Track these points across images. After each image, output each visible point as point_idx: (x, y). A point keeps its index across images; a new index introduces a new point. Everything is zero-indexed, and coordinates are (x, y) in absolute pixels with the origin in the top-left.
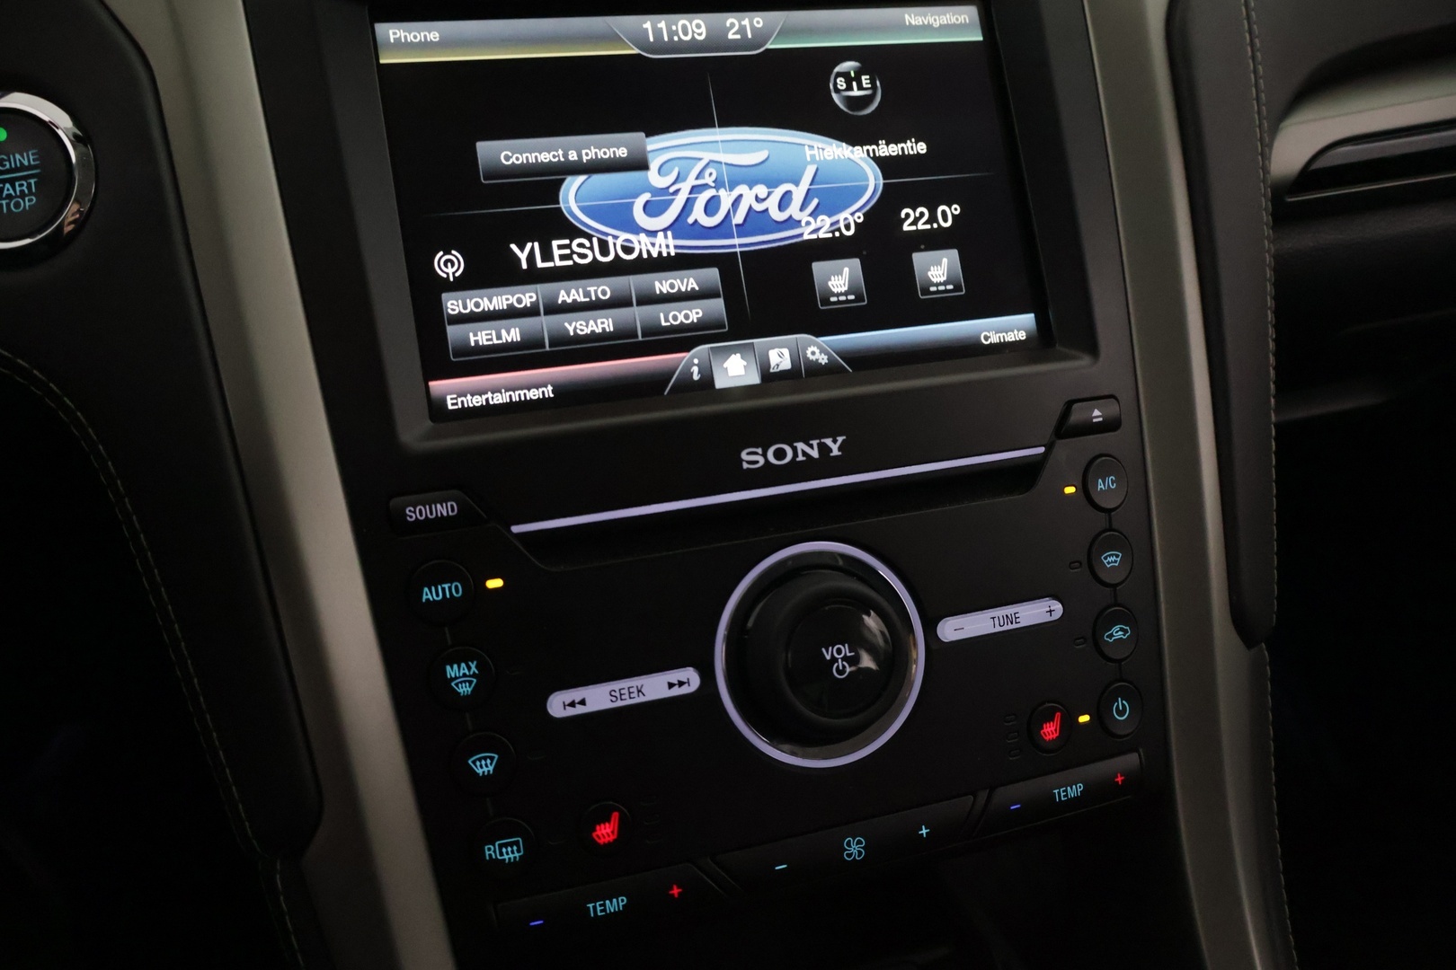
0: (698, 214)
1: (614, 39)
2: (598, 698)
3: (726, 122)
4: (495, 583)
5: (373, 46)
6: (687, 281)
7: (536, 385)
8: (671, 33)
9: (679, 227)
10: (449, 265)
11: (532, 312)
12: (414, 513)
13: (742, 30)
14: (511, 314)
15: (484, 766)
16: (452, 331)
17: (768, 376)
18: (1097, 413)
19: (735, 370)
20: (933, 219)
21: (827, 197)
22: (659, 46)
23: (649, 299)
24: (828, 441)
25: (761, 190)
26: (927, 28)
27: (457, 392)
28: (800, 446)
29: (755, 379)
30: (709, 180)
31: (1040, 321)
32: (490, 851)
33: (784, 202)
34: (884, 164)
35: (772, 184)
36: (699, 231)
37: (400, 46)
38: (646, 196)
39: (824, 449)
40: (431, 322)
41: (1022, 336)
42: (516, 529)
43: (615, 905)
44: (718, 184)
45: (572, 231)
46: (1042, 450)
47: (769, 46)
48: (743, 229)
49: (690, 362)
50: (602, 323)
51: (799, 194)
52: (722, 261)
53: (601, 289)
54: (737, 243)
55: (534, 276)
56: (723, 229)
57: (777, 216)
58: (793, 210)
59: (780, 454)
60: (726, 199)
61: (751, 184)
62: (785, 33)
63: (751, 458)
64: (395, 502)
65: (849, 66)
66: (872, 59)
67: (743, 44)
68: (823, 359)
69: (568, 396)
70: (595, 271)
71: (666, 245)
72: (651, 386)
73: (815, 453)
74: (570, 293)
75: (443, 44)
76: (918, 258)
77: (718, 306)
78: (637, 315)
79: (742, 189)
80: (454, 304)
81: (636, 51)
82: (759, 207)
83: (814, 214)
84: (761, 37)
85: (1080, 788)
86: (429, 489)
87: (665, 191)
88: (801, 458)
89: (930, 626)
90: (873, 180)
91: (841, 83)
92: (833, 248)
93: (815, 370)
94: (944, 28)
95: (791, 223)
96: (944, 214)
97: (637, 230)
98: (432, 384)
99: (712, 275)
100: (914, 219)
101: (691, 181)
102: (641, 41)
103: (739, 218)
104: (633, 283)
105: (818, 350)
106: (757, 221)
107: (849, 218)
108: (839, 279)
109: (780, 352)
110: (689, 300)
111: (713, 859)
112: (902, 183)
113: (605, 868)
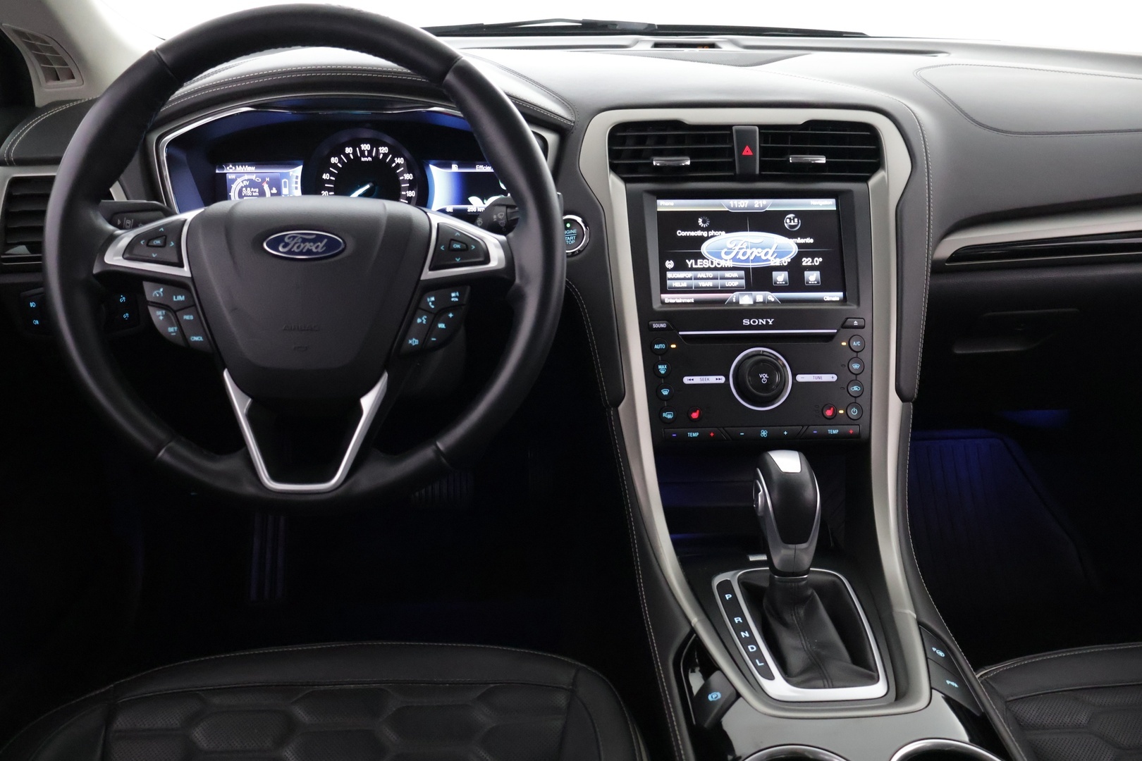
0: (740, 256)
1: (721, 206)
2: (697, 380)
3: (751, 230)
4: (673, 346)
5: (655, 206)
6: (735, 274)
7: (689, 298)
8: (738, 205)
9: (734, 259)
10: (670, 264)
11: (690, 279)
12: (655, 326)
13: (759, 205)
14: (685, 279)
15: (665, 392)
16: (669, 282)
17: (755, 303)
18: (856, 322)
19: (746, 300)
20: (813, 262)
21: (780, 254)
22: (734, 208)
23: (723, 278)
24: (769, 320)
25: (760, 250)
26: (818, 205)
27: (668, 298)
28: (760, 320)
29: (752, 303)
30: (744, 246)
31: (844, 295)
32: (664, 415)
33: (766, 254)
34: (799, 245)
35: (763, 248)
36: (739, 260)
37: (663, 206)
38: (726, 250)
39: (767, 322)
40: (663, 279)
41: (838, 299)
42: (680, 333)
43: (696, 435)
44: (747, 248)
45: (704, 258)
46: (836, 331)
47: (767, 209)
48: (753, 261)
49: (733, 297)
50: (709, 284)
51: (771, 252)
52: (746, 270)
53: (710, 274)
54: (751, 265)
55: (692, 269)
56: (747, 260)
57: (764, 258)
58: (769, 257)
59: (754, 322)
60: (749, 252)
61: (757, 248)
62: (772, 205)
63: (746, 322)
64: (650, 323)
65: (791, 216)
66: (798, 214)
67: (759, 208)
68: (773, 300)
69: (697, 302)
70: (709, 269)
71: (730, 264)
72: (722, 302)
73: (764, 323)
74: (701, 275)
75: (675, 206)
76: (806, 273)
77: (743, 282)
78: (719, 283)
79: (754, 249)
80: (669, 275)
81: (727, 209)
82: (758, 255)
83: (775, 258)
84: (765, 207)
85: (837, 431)
86: (659, 320)
87: (731, 249)
88: (760, 324)
89: (794, 376)
90: (795, 250)
91: (788, 221)
92: (780, 268)
93: (770, 302)
94: (823, 206)
95: (767, 260)
96: (817, 261)
97: (722, 259)
98: (662, 295)
99: (742, 273)
100: (806, 261)
101: (739, 246)
102: (729, 207)
103: (752, 258)
104: (719, 273)
105: (772, 297)
106: (757, 259)
107: (786, 260)
108: (781, 277)
109: (760, 296)
110: (735, 280)
111: (723, 428)
112: (804, 251)
113: (694, 425)
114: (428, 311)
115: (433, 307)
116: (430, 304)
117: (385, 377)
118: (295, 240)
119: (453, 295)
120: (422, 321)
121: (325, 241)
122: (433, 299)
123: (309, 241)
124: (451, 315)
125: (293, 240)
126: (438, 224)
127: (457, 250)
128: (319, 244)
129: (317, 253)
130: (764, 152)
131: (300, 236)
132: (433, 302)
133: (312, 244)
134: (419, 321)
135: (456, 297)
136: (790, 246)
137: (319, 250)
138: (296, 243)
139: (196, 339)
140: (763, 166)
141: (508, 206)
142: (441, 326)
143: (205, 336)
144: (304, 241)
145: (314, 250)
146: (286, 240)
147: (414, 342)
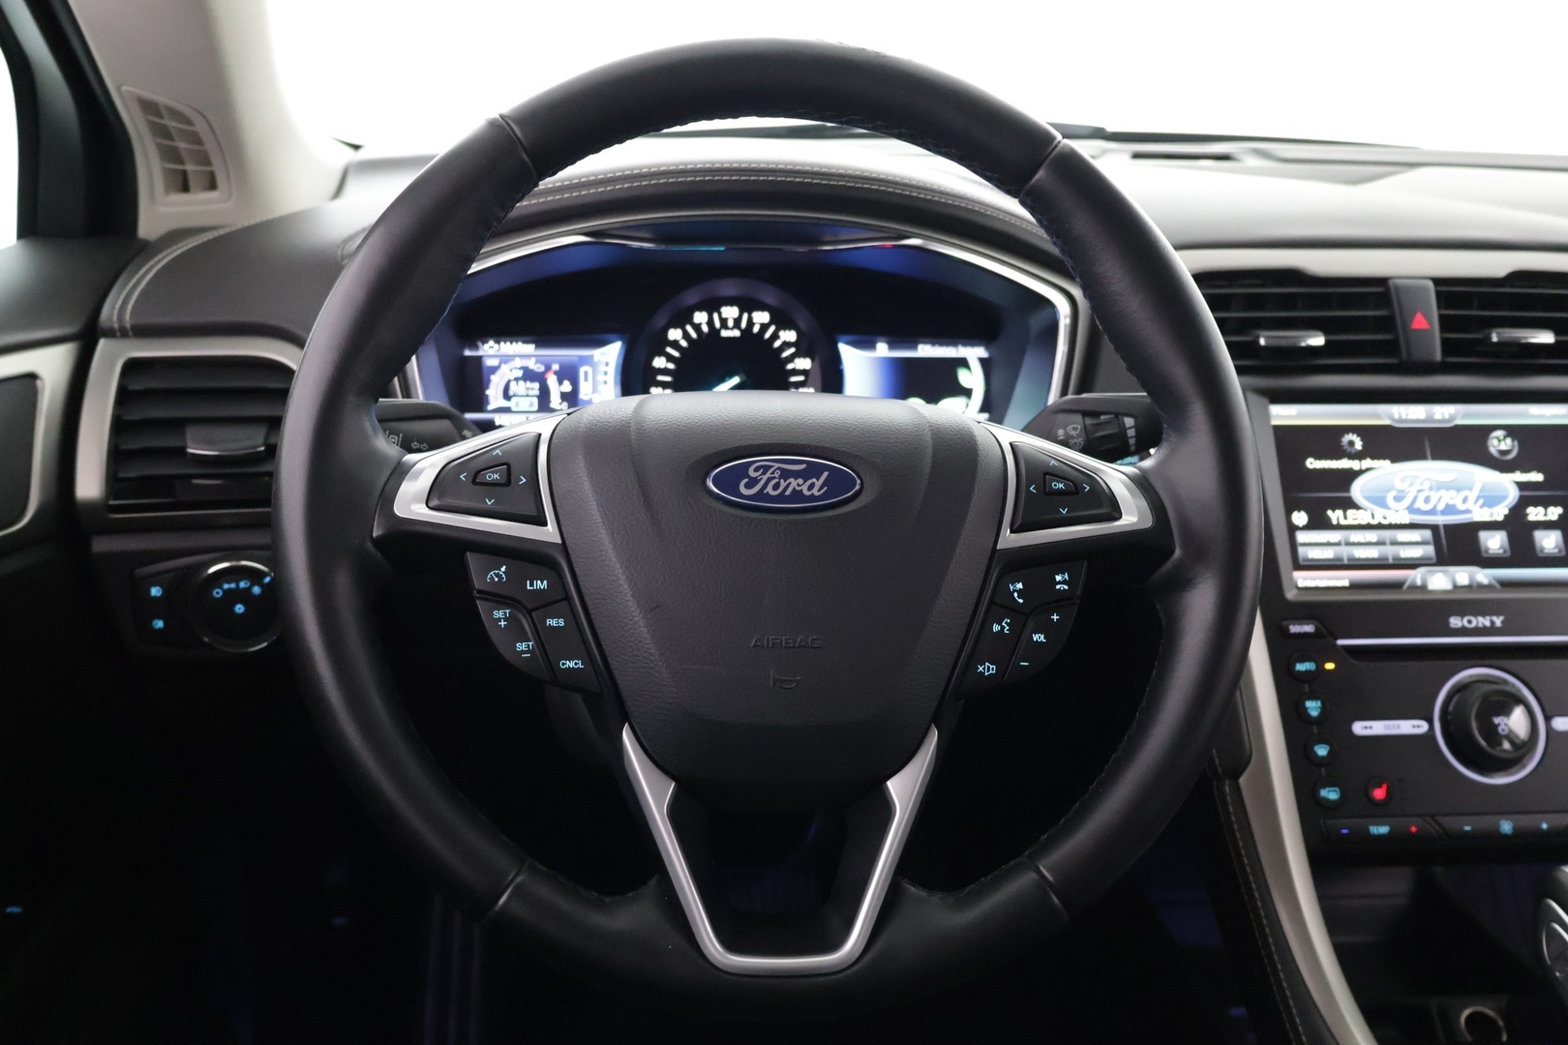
0: (1420, 504)
1: (1377, 416)
2: (1378, 728)
3: (1436, 457)
4: (1330, 666)
5: (1267, 416)
6: (1415, 536)
7: (1341, 579)
8: (1407, 414)
9: (1411, 509)
10: (1300, 518)
11: (1338, 544)
12: (1295, 629)
13: (1444, 414)
14: (1328, 544)
15: (1322, 751)
16: (1301, 550)
17: (1456, 587)
19: (1440, 581)
20: (1546, 515)
21: (1490, 501)
22: (1400, 420)
23: (1395, 543)
24: (1495, 618)
25: (1453, 493)
26: (1543, 416)
27: (1304, 579)
28: (1481, 619)
29: (1449, 587)
30: (1426, 486)
32: (1323, 793)
33: (1465, 500)
34: (1522, 486)
35: (1458, 490)
36: (1419, 512)
37: (1281, 416)
38: (1393, 493)
39: (1492, 623)
40: (1293, 546)
42: (1341, 642)
43: (1384, 830)
44: (1431, 489)
45: (1357, 507)
47: (1457, 422)
48: (1444, 512)
49: (1416, 576)
50: (1372, 553)
51: (1473, 495)
52: (1434, 528)
53: (1372, 536)
54: (1440, 520)
55: (1339, 527)
56: (1432, 512)
57: (1461, 507)
58: (1469, 505)
59: (1470, 622)
60: (1434, 496)
61: (1448, 489)
62: (1466, 416)
63: (1455, 622)
64: (1284, 623)
65: (1500, 433)
66: (1512, 431)
67: (1443, 421)
68: (1487, 582)
69: (1355, 586)
70: (1368, 527)
71: (1406, 519)
72: (1397, 585)
73: (1488, 624)
74: (1356, 536)
75: (1299, 416)
76: (1537, 535)
77: (1430, 550)
78: (1390, 552)
79: (1442, 492)
80: (1302, 537)
81: (1390, 422)
82: (1451, 503)
83: (1481, 507)
84: (1452, 418)
86: (1301, 619)
87: (1402, 491)
88: (1480, 625)
89: (1548, 719)
90: (1513, 495)
91: (1495, 442)
92: (1491, 526)
93: (1481, 587)
94: (1552, 416)
95: (1467, 511)
96: (1553, 513)
97: (1389, 508)
98: (1296, 574)
99: (1428, 534)
100: (1535, 514)
101: (1417, 487)
102: (1391, 418)
103: (1441, 507)
104: (1387, 534)
105: (1483, 576)
106: (1450, 509)
107: (1499, 513)
108: (1494, 542)
109: (1463, 575)
110: (1415, 546)
111: (1432, 816)
112: (1530, 495)
113: (1379, 811)
114: (1010, 608)
115: (1021, 601)
116: (1016, 595)
117: (933, 738)
118: (768, 475)
119: (1058, 578)
120: (1003, 628)
121: (826, 474)
122: (1020, 586)
123: (796, 475)
124: (1055, 617)
125: (764, 473)
126: (1011, 444)
127: (1059, 492)
128: (814, 480)
129: (813, 498)
130: (1446, 323)
131: (777, 465)
132: (1020, 592)
133: (800, 481)
134: (996, 628)
135: (1064, 582)
136: (1507, 485)
137: (815, 492)
138: (769, 480)
139: (570, 664)
140: (1448, 346)
141: (1085, 414)
142: (1038, 637)
143: (588, 658)
144: (786, 474)
145: (807, 493)
146: (752, 473)
147: (988, 669)
